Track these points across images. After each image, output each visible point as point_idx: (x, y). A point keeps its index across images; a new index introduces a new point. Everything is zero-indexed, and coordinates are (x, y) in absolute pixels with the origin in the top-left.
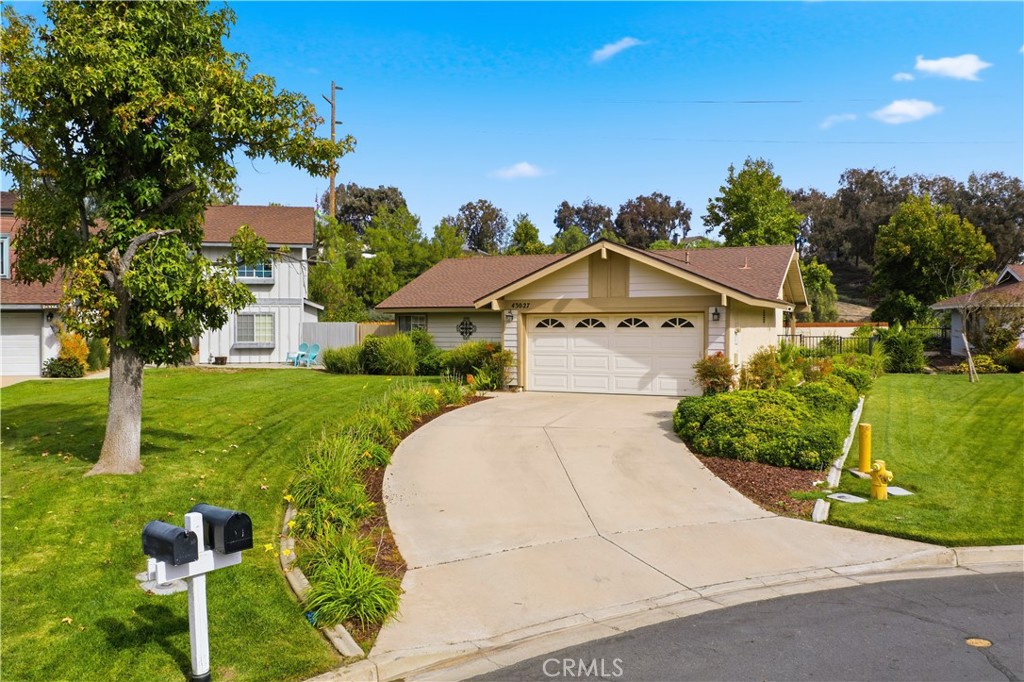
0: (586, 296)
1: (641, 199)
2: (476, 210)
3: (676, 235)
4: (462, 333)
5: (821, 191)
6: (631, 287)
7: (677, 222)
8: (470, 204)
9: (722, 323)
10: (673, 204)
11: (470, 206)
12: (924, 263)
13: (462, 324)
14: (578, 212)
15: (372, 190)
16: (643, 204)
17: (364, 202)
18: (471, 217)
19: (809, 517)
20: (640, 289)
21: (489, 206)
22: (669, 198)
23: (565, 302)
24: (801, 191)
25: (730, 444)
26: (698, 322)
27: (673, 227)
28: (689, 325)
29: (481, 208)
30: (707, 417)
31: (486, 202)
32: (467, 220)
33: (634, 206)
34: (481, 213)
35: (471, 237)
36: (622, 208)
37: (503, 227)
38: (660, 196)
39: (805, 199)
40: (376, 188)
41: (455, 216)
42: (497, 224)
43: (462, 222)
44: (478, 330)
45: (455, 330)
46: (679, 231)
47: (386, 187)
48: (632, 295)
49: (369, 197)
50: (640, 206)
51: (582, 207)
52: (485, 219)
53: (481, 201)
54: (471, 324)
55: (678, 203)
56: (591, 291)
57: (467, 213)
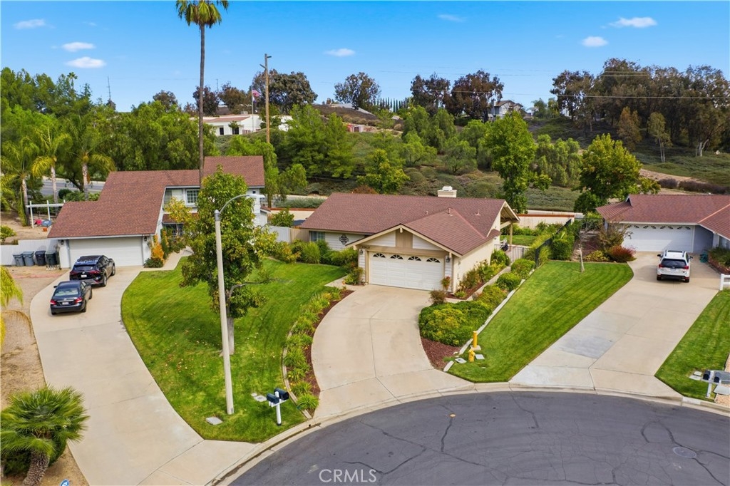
0: (394, 246)
1: (469, 76)
2: (357, 80)
3: (493, 101)
4: (342, 242)
5: (590, 74)
6: (414, 244)
7: (493, 92)
8: (353, 75)
9: (451, 263)
10: (491, 80)
11: (353, 77)
12: (602, 176)
13: (342, 237)
14: (427, 83)
15: (286, 75)
16: (471, 80)
17: (281, 85)
18: (353, 86)
19: (442, 370)
20: (417, 245)
21: (366, 77)
22: (489, 75)
23: (387, 247)
24: (577, 73)
25: (431, 335)
26: (441, 261)
27: (491, 95)
28: (438, 261)
29: (361, 78)
30: (427, 322)
31: (364, 74)
32: (351, 86)
33: (464, 81)
34: (360, 82)
35: (354, 98)
36: (456, 83)
37: (376, 92)
38: (483, 73)
39: (579, 79)
40: (289, 74)
41: (343, 83)
42: (372, 89)
43: (348, 88)
44: (349, 240)
45: (338, 240)
46: (495, 97)
47: (296, 73)
48: (414, 247)
49: (284, 80)
50: (468, 81)
51: (430, 79)
52: (363, 88)
53: (360, 73)
54: (346, 237)
55: (495, 79)
56: (396, 245)
57: (351, 82)
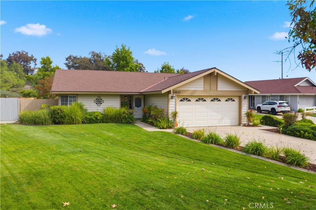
4: (97, 104)
13: (97, 99)
20: (221, 87)
26: (236, 99)
44: (105, 102)
45: (93, 102)
48: (218, 89)
54: (101, 99)
56: (204, 88)
